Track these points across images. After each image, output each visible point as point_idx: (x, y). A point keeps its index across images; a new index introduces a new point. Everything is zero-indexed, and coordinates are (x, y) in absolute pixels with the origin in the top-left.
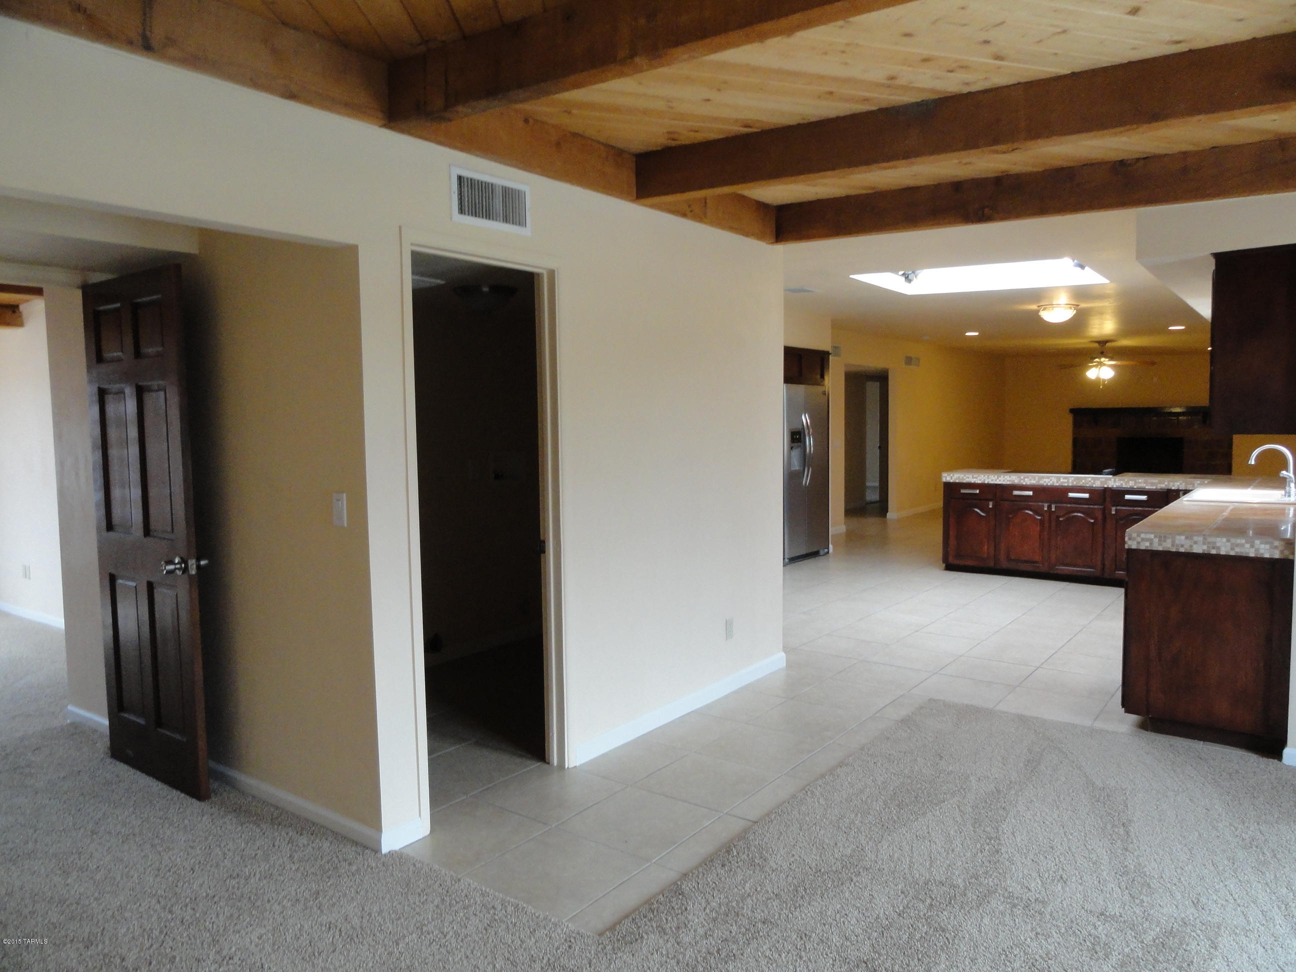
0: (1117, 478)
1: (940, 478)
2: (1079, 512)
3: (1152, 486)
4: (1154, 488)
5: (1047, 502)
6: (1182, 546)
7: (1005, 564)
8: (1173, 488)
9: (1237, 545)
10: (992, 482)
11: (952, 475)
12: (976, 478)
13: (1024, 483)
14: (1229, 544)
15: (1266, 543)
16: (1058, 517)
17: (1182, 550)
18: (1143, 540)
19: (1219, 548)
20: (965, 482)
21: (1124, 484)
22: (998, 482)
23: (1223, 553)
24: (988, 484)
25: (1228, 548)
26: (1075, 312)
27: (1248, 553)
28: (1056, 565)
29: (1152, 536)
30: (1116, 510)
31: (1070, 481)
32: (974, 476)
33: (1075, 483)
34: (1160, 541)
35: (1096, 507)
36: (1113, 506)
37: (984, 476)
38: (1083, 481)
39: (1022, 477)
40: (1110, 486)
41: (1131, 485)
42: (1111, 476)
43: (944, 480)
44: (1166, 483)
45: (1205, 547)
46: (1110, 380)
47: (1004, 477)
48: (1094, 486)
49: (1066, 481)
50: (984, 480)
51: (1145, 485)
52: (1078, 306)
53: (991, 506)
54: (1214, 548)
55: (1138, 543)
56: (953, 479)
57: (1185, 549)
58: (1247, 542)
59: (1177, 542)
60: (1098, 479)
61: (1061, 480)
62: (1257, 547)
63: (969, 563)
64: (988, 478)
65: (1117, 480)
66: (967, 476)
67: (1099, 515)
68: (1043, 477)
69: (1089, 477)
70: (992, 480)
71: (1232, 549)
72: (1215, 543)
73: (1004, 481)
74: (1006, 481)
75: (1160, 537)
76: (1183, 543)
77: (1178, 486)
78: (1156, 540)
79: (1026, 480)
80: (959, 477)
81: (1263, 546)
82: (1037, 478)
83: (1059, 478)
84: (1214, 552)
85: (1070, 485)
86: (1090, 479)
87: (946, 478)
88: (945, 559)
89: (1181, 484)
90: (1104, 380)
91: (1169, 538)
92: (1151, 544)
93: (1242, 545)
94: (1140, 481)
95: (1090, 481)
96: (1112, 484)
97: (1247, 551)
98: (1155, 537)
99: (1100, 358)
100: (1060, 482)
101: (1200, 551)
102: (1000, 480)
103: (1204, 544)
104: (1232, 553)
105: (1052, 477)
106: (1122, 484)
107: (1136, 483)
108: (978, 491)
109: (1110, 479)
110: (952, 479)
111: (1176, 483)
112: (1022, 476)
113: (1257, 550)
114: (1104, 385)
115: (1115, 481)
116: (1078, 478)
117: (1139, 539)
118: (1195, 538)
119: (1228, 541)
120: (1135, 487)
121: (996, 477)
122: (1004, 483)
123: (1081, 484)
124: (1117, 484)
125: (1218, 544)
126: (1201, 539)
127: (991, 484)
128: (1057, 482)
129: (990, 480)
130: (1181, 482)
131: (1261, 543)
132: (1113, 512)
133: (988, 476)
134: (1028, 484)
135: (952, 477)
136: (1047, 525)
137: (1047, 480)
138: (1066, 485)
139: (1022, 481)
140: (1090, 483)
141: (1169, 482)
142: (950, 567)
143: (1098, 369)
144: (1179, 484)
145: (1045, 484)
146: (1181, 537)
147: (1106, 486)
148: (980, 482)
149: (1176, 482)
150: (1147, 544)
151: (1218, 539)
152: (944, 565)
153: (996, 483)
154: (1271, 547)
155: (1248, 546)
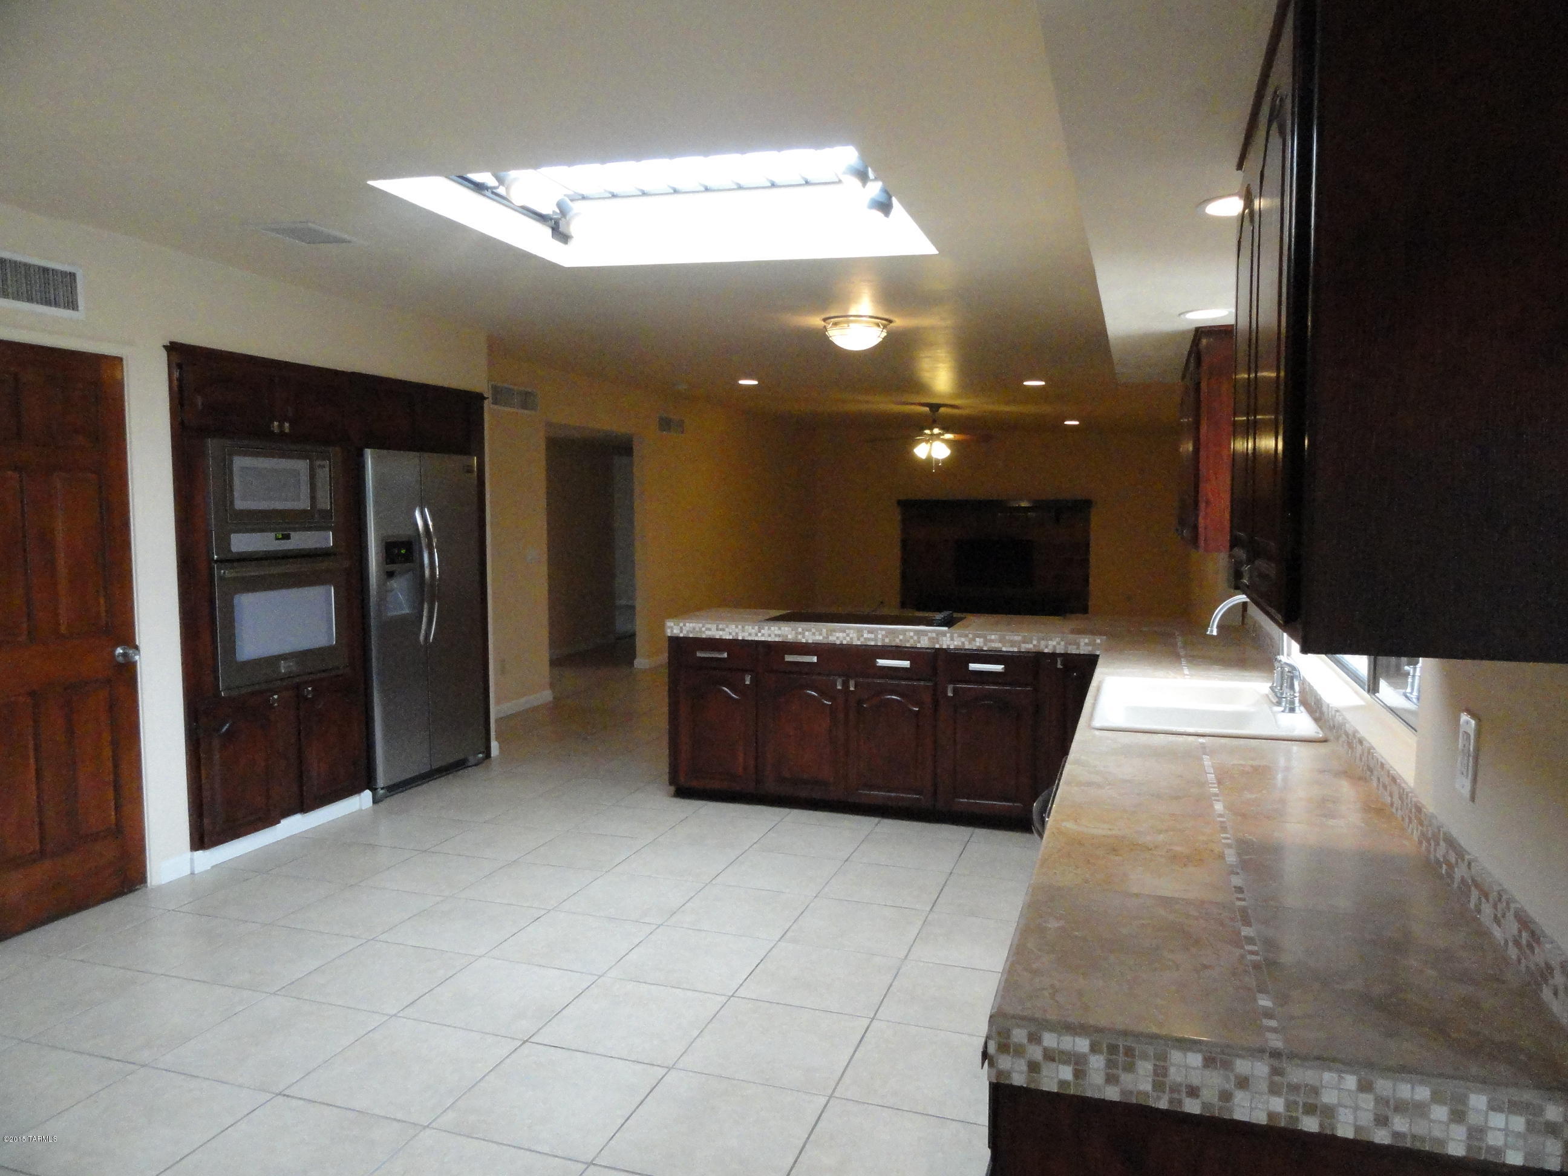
0: (956, 630)
1: (662, 627)
2: (892, 693)
3: (1012, 646)
4: (1016, 650)
5: (840, 676)
6: (1193, 1092)
7: (771, 786)
8: (1046, 651)
9: (1401, 1107)
10: (750, 638)
11: (681, 624)
12: (723, 630)
13: (804, 641)
14: (1370, 1097)
15: (1514, 1107)
16: (860, 702)
17: (1192, 1107)
18: (1050, 1056)
19: (1328, 1112)
20: (704, 636)
21: (967, 643)
22: (760, 638)
23: (1345, 1131)
24: (743, 640)
25: (1366, 1118)
26: (884, 334)
27: (1442, 1143)
28: (857, 790)
29: (1082, 1045)
30: (955, 690)
31: (880, 636)
32: (720, 626)
33: (887, 640)
34: (1110, 1064)
35: (922, 683)
36: (951, 682)
37: (737, 627)
38: (901, 637)
39: (800, 630)
40: (945, 647)
41: (978, 644)
42: (945, 629)
43: (669, 633)
44: (1035, 642)
45: (1278, 1104)
46: (944, 461)
47: (769, 629)
48: (919, 645)
49: (872, 636)
50: (737, 634)
51: (1000, 645)
52: (890, 321)
53: (748, 683)
54: (1311, 1109)
55: (1034, 1067)
56: (685, 632)
57: (1204, 1105)
58: (1437, 1098)
59: (1175, 1075)
60: (925, 633)
61: (865, 635)
62: (1473, 1119)
63: (716, 785)
64: (743, 631)
65: (956, 635)
66: (709, 626)
67: (927, 698)
68: (834, 631)
69: (911, 630)
70: (750, 634)
71: (1382, 1121)
72: (1315, 1091)
73: (770, 636)
74: (773, 636)
75: (1113, 1049)
76: (1195, 1080)
77: (1054, 647)
78: (1097, 1063)
79: (807, 633)
80: (694, 629)
81: (1497, 1120)
82: (824, 631)
83: (860, 631)
84: (1310, 1124)
85: (879, 644)
86: (912, 634)
87: (672, 631)
88: (673, 780)
89: (1059, 644)
90: (937, 461)
91: (1145, 1057)
92: (1079, 1074)
93: (1419, 1109)
94: (993, 637)
95: (912, 637)
96: (948, 643)
97: (1437, 1133)
98: (1094, 1048)
99: (931, 429)
100: (862, 639)
101: (1260, 1118)
102: (763, 635)
103: (1274, 1090)
104: (1381, 1137)
105: (849, 628)
106: (963, 643)
107: (986, 641)
108: (725, 655)
109: (944, 634)
110: (681, 632)
111: (1050, 643)
112: (800, 626)
113: (1476, 1133)
114: (937, 467)
115: (952, 639)
116: (893, 632)
117: (1036, 1053)
118: (1243, 1066)
119: (1365, 1087)
120: (985, 648)
121: (757, 627)
122: (769, 639)
123: (897, 642)
124: (956, 643)
125: (1328, 1097)
126: (1260, 1069)
127: (748, 641)
128: (859, 639)
129: (747, 634)
130: (1058, 639)
131: (1494, 1107)
132: (950, 694)
133: (743, 627)
134: (810, 641)
135: (681, 628)
136: (841, 716)
137: (841, 635)
138: (873, 643)
139: (800, 637)
140: (912, 641)
141: (1039, 640)
142: (683, 792)
143: (929, 445)
144: (1054, 643)
145: (838, 642)
146: (1190, 1055)
147: (937, 646)
148: (731, 637)
149: (1051, 640)
150: (1066, 1073)
151: (1328, 1077)
152: (672, 789)
153: (756, 639)
154: (1530, 1127)
155: (1440, 1112)
